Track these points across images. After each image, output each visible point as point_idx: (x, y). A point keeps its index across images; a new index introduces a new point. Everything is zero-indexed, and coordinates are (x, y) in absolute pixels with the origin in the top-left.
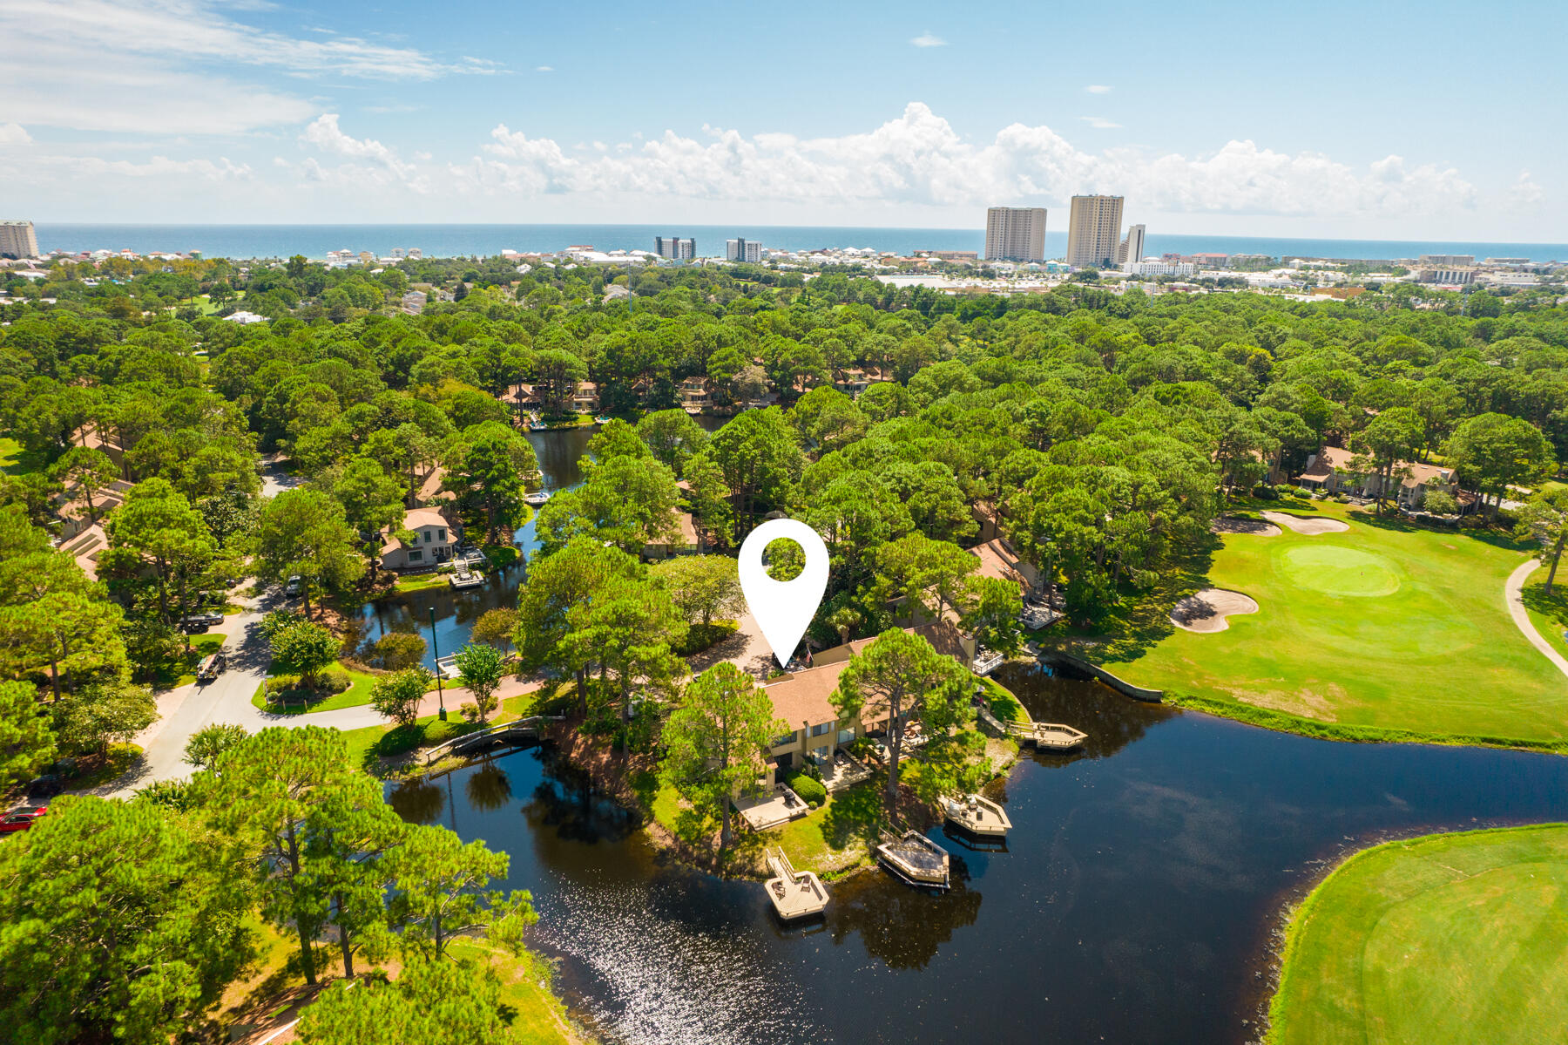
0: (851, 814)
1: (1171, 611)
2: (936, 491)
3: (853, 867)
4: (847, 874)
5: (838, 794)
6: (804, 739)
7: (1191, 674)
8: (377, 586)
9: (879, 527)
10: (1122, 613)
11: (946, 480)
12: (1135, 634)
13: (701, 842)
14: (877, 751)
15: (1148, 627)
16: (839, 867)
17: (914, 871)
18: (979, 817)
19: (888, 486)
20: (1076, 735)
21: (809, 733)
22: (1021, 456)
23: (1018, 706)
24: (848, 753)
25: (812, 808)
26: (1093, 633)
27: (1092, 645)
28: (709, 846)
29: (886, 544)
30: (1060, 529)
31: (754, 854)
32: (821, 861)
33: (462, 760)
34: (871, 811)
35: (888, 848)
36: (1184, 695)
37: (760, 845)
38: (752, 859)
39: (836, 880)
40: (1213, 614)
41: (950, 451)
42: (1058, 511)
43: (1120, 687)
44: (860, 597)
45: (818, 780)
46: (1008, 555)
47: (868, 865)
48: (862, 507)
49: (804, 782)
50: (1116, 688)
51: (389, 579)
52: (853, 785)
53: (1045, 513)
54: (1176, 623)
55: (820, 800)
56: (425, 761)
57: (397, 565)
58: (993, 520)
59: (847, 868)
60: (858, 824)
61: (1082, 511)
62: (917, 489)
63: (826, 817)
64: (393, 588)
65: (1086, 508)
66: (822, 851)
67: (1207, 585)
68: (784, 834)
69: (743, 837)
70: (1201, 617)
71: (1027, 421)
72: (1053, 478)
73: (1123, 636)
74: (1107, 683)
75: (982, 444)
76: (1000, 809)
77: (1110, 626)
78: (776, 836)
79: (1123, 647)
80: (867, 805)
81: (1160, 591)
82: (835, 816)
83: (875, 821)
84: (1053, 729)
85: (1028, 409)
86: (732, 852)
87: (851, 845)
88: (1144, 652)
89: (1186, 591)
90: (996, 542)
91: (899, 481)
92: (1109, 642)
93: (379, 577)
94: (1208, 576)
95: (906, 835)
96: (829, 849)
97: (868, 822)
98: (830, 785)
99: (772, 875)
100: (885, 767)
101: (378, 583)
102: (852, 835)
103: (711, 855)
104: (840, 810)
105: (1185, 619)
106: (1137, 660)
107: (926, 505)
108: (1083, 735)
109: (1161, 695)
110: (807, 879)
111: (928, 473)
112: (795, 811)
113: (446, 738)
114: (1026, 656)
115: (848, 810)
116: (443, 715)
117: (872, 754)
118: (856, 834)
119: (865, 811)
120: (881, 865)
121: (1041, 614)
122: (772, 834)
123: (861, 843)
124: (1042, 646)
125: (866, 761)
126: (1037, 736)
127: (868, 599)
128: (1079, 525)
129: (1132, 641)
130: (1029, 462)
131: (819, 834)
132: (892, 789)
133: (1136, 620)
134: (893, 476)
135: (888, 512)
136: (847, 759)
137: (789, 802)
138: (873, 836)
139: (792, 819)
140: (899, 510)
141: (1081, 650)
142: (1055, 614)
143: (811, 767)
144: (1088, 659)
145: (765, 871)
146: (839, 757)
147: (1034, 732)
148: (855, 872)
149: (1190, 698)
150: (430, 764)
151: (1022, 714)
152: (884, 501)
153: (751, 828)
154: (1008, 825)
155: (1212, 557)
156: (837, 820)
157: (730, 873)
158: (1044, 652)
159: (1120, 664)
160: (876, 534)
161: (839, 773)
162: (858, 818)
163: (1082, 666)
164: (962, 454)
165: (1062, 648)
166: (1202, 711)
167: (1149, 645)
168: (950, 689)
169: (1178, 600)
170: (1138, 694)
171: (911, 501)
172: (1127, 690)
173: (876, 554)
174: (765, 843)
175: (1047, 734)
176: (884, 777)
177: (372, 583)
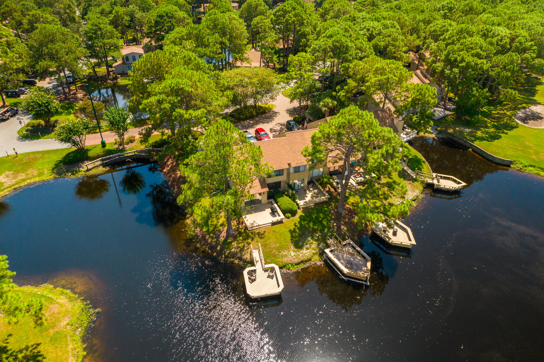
0: (311, 225)
1: (515, 115)
2: (389, 36)
3: (306, 261)
4: (302, 266)
5: (306, 209)
6: (289, 174)
7: (532, 151)
8: (109, 81)
9: (353, 52)
10: (485, 114)
11: (396, 32)
12: (494, 126)
13: (214, 234)
14: (335, 184)
15: (502, 123)
16: (296, 261)
17: (346, 271)
18: (395, 234)
19: (362, 32)
20: (459, 183)
21: (292, 171)
22: (439, 23)
23: (424, 162)
24: (317, 183)
25: (288, 218)
26: (468, 124)
27: (468, 130)
28: (218, 237)
29: (356, 61)
31: (244, 246)
32: (286, 256)
33: (107, 168)
34: (325, 223)
35: (331, 251)
36: (527, 164)
37: (249, 241)
38: (242, 250)
39: (294, 269)
40: (541, 118)
41: (399, 19)
43: (485, 155)
44: (337, 92)
45: (294, 200)
46: (424, 79)
47: (317, 261)
48: (344, 39)
49: (285, 201)
50: (482, 156)
51: (116, 78)
52: (316, 204)
53: (454, 52)
54: (519, 122)
55: (293, 213)
56: (85, 169)
57: (120, 72)
58: (417, 62)
59: (302, 262)
60: (315, 231)
62: (379, 34)
63: (295, 225)
66: (288, 249)
67: (536, 103)
68: (266, 234)
69: (240, 234)
70: (534, 119)
71: (441, 11)
73: (487, 127)
74: (477, 153)
75: (418, 17)
76: (409, 230)
77: (478, 121)
78: (261, 235)
79: (487, 133)
80: (323, 219)
81: (508, 105)
82: (301, 225)
83: (326, 230)
84: (445, 178)
86: (231, 243)
87: (308, 246)
88: (500, 137)
89: (524, 105)
90: (418, 72)
91: (368, 30)
92: (479, 130)
94: (535, 98)
95: (344, 243)
96: (292, 247)
97: (322, 231)
98: (301, 203)
99: (252, 263)
100: (339, 194)
102: (309, 239)
103: (217, 243)
104: (304, 220)
105: (525, 120)
106: (496, 141)
107: (382, 44)
108: (464, 184)
109: (511, 162)
110: (272, 269)
111: (386, 27)
112: (277, 218)
114: (430, 134)
115: (310, 221)
116: (103, 144)
117: (331, 184)
118: (312, 238)
119: (321, 223)
120: (325, 261)
121: (439, 112)
122: (259, 234)
123: (314, 245)
124: (439, 129)
125: (327, 189)
126: (435, 182)
127: (342, 93)
129: (492, 130)
130: (445, 26)
131: (288, 236)
132: (340, 210)
133: (494, 118)
134: (365, 28)
135: (359, 45)
136: (315, 187)
137: (274, 213)
138: (323, 240)
139: (273, 224)
140: (368, 46)
141: (462, 133)
142: (447, 112)
143: (290, 191)
144: (466, 138)
145: (249, 259)
146: (311, 186)
147: (433, 179)
148: (307, 264)
149: (531, 166)
151: (426, 167)
152: (357, 39)
153: (246, 228)
154: (414, 242)
155: (537, 89)
156: (302, 228)
157: (226, 257)
158: (440, 132)
159: (486, 142)
160: (351, 55)
161: (309, 196)
162: (316, 227)
163: (461, 142)
164: (406, 20)
165: (451, 131)
166: (539, 174)
167: (503, 133)
169: (519, 109)
170: (497, 161)
171: (374, 41)
172: (490, 158)
173: (349, 67)
174: (252, 240)
175: (441, 181)
176: (337, 201)
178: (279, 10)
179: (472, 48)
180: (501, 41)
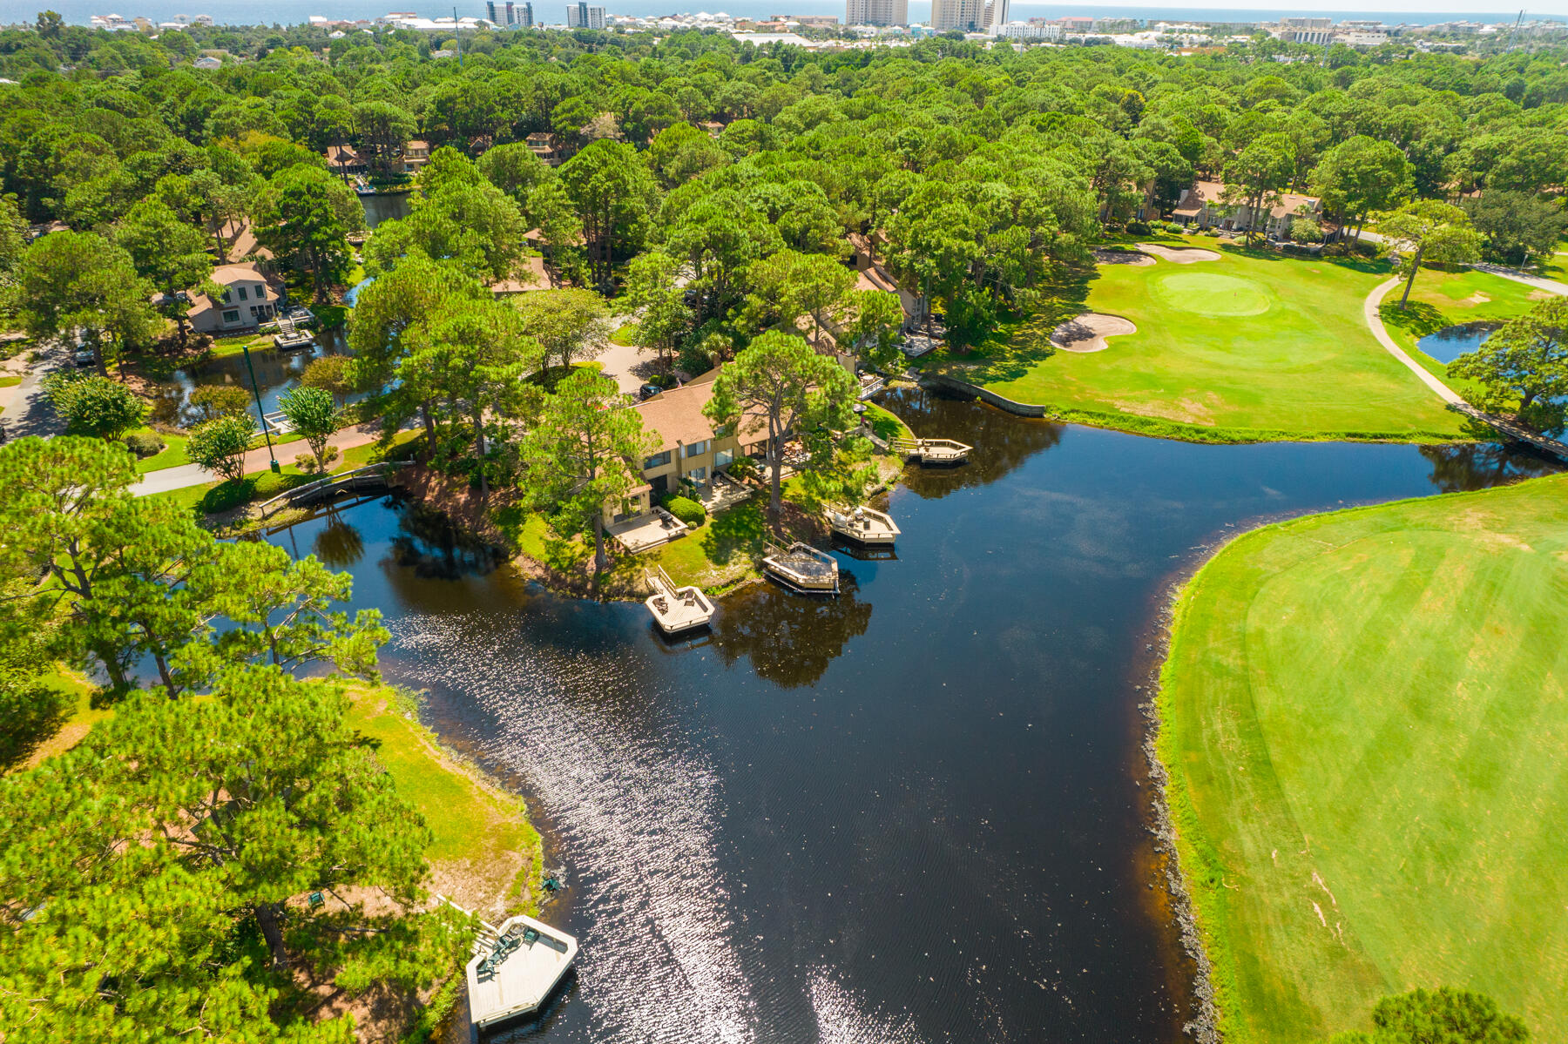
0: (733, 532)
1: (1050, 334)
2: (808, 210)
3: (738, 581)
4: (733, 588)
5: (717, 514)
6: (679, 460)
7: (1073, 389)
8: (189, 351)
9: (747, 245)
10: (1001, 338)
11: (816, 199)
12: (1017, 356)
13: (574, 568)
14: (758, 472)
15: (1029, 349)
16: (723, 581)
17: (801, 578)
18: (867, 526)
19: (755, 207)
20: (961, 448)
21: (683, 453)
22: (895, 178)
23: (901, 426)
24: (726, 475)
25: (693, 528)
26: (973, 357)
27: (972, 368)
28: (583, 572)
29: (756, 262)
30: (939, 245)
31: (632, 576)
32: (704, 577)
33: (302, 512)
34: (753, 527)
35: (774, 560)
36: (1066, 409)
37: (638, 567)
38: (630, 580)
39: (721, 594)
40: (1092, 336)
41: (820, 174)
42: (937, 227)
43: (1003, 404)
44: (731, 321)
45: (696, 500)
46: (884, 284)
47: (754, 578)
48: (728, 224)
49: (681, 503)
50: (998, 406)
51: (203, 343)
52: (733, 505)
53: (924, 231)
54: (1057, 345)
55: (700, 520)
56: (259, 515)
57: (210, 327)
58: (867, 253)
59: (732, 582)
60: (740, 540)
61: (962, 226)
62: (785, 210)
63: (707, 535)
64: (209, 352)
65: (966, 222)
66: (705, 567)
67: (1085, 311)
68: (663, 554)
69: (619, 560)
70: (1080, 339)
71: (899, 150)
72: (931, 194)
73: (1004, 359)
74: (990, 402)
75: (854, 167)
76: (887, 517)
77: (990, 351)
78: (655, 557)
79: (1005, 368)
80: (749, 522)
81: (1039, 318)
82: (716, 535)
83: (758, 536)
84: (938, 444)
85: (900, 138)
86: (608, 575)
87: (735, 560)
88: (1026, 372)
89: (1065, 316)
90: (871, 271)
91: (766, 201)
92: (991, 364)
93: (190, 341)
94: (1085, 303)
95: (792, 547)
96: (712, 565)
97: (752, 538)
98: (709, 505)
99: (653, 592)
100: (767, 486)
101: (190, 346)
102: (735, 551)
103: (585, 580)
104: (720, 528)
105: (1065, 341)
106: (1019, 379)
107: (797, 226)
108: (968, 448)
109: (1043, 410)
110: (690, 593)
111: (799, 193)
112: (673, 532)
113: (281, 490)
114: (906, 383)
115: (729, 528)
116: (275, 467)
117: (751, 474)
118: (740, 549)
119: (747, 527)
120: (767, 577)
121: (921, 343)
122: (650, 555)
123: (745, 557)
124: (923, 371)
125: (746, 481)
126: (922, 451)
127: (739, 322)
128: (959, 241)
129: (1013, 363)
130: (905, 183)
131: (701, 552)
132: (775, 505)
133: (1016, 343)
134: (759, 197)
135: (757, 232)
136: (725, 480)
137: (666, 523)
138: (758, 549)
139: (671, 539)
140: (769, 230)
141: (962, 372)
142: (934, 342)
143: (687, 488)
144: (969, 381)
145: (646, 591)
146: (717, 478)
147: (918, 448)
148: (740, 586)
149: (1073, 411)
150: (265, 518)
151: (905, 433)
152: (751, 221)
153: (627, 550)
154: (896, 531)
155: (1089, 286)
156: (718, 538)
157: (607, 596)
158: (925, 377)
159: (1002, 383)
160: (745, 253)
161: (718, 495)
162: (741, 534)
163: (964, 388)
164: (833, 176)
165: (943, 372)
166: (1085, 423)
167: (1031, 365)
168: (833, 389)
169: (1057, 324)
170: (1022, 411)
171: (782, 221)
172: (1011, 407)
173: (746, 274)
174: (643, 564)
175: (932, 449)
176: (766, 496)
177: (182, 347)
178: (574, 169)
179: (950, 223)
180: (998, 206)
